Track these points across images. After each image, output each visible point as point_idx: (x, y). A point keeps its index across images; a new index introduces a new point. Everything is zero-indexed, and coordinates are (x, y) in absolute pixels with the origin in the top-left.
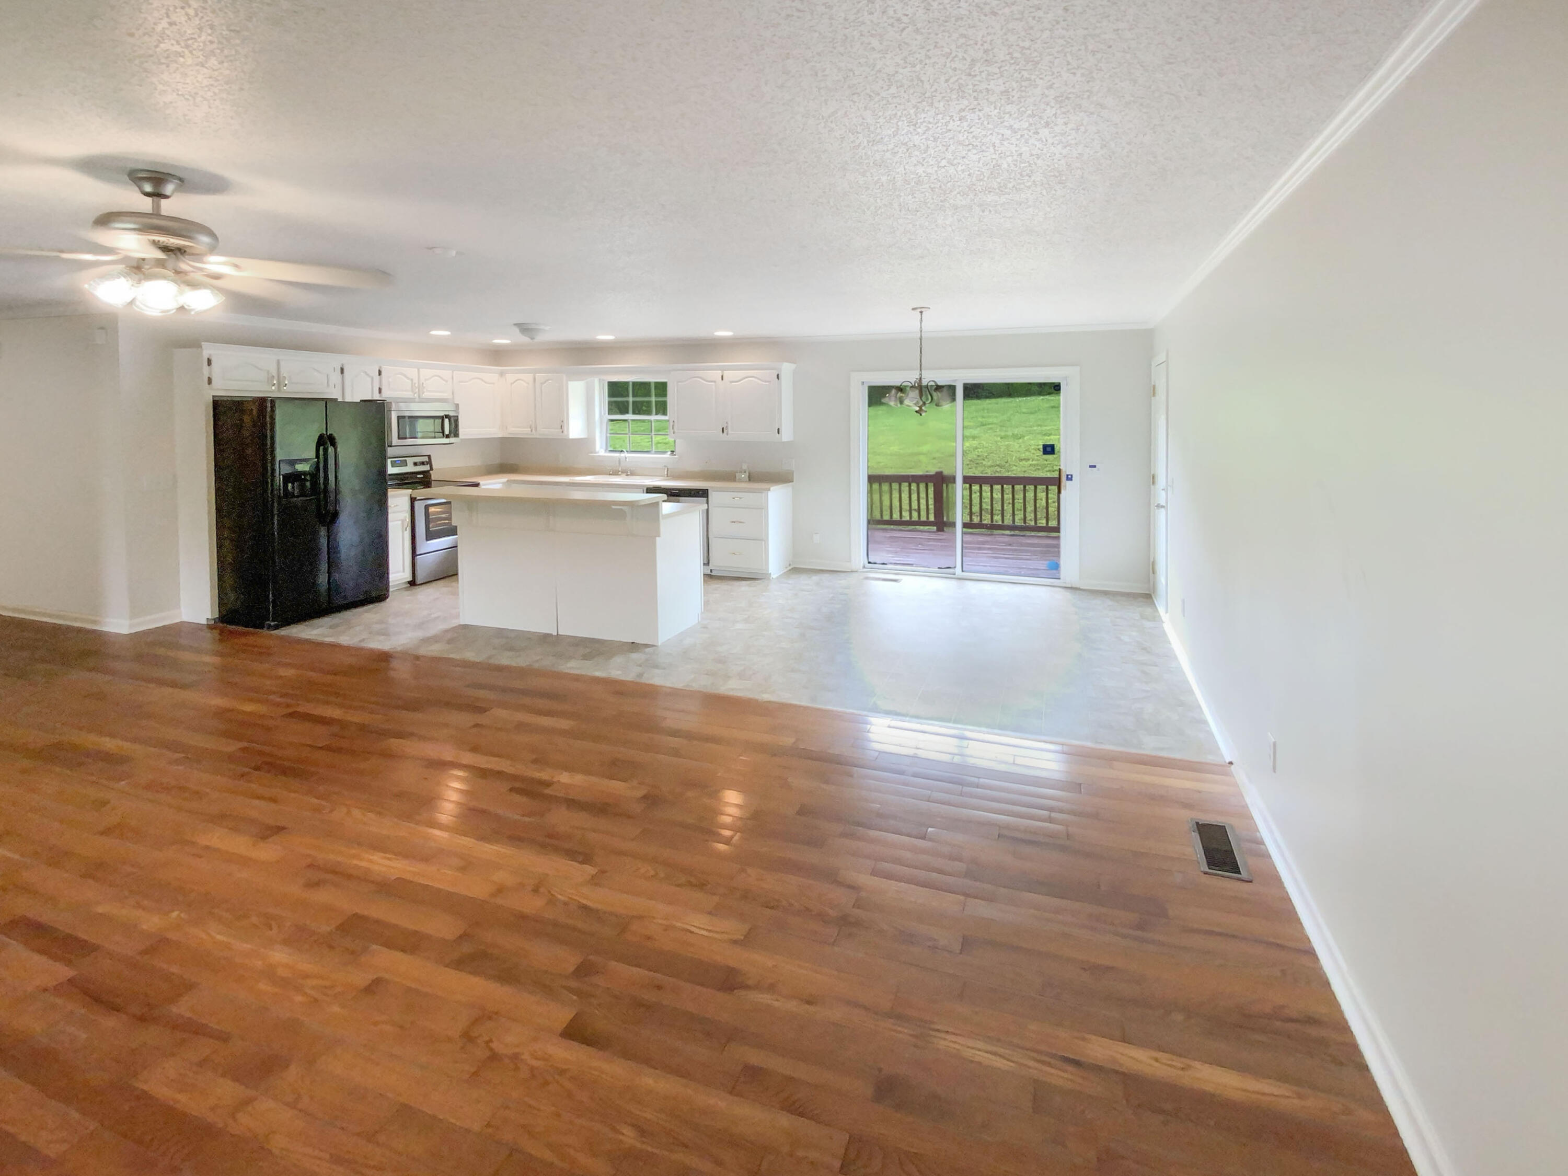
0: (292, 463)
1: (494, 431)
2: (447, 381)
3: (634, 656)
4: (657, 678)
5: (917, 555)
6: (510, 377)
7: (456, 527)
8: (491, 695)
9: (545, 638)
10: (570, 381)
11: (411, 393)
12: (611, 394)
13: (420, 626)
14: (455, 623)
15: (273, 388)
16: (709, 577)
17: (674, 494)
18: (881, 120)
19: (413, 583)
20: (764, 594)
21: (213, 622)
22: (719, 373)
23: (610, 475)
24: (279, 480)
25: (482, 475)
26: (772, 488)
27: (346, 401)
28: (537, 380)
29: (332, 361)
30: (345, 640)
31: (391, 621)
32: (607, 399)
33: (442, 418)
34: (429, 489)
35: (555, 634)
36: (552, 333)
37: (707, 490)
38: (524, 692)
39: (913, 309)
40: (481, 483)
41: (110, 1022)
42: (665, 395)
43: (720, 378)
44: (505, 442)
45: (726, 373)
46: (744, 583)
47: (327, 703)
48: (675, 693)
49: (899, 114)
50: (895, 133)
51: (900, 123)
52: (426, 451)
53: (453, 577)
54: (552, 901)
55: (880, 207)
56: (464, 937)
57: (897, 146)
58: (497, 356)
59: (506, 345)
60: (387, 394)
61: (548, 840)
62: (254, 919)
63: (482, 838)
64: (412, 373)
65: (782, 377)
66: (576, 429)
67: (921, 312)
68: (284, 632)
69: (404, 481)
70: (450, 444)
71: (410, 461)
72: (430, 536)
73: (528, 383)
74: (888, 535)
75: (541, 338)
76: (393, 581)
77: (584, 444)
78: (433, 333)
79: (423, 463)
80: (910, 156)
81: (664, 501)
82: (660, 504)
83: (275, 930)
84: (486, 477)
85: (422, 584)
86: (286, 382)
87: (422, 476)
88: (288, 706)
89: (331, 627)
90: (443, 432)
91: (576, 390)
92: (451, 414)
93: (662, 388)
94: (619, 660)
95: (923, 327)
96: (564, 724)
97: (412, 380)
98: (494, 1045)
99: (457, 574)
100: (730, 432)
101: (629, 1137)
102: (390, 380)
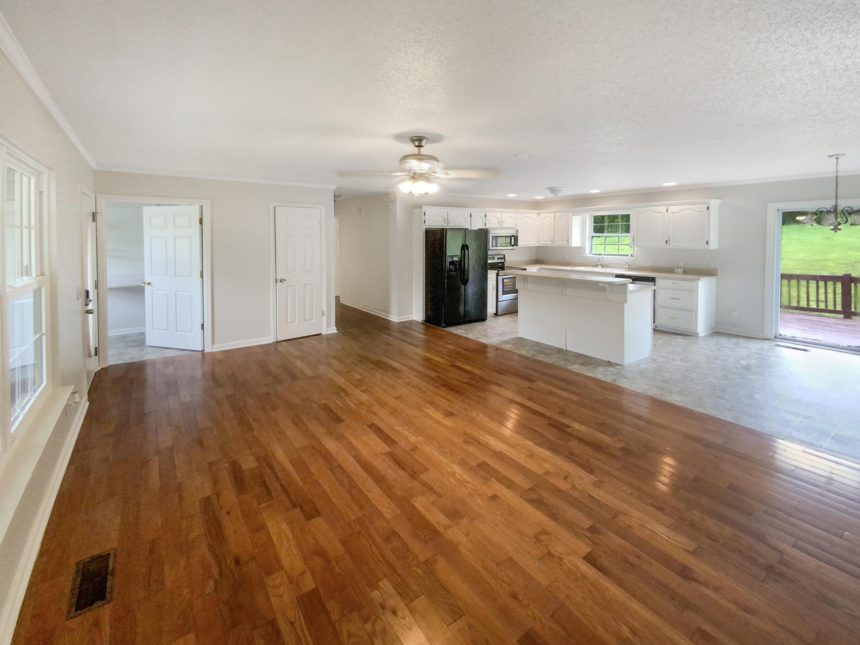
0: (452, 257)
1: (534, 243)
2: (513, 219)
3: (610, 369)
4: (624, 384)
5: (824, 334)
6: (543, 215)
7: (518, 289)
8: (536, 375)
9: (560, 350)
10: (574, 216)
11: (498, 225)
12: (595, 222)
13: (500, 335)
14: (516, 336)
15: (446, 224)
16: (656, 330)
17: (635, 279)
18: (818, 35)
19: (496, 314)
20: (695, 345)
21: (423, 321)
22: (665, 208)
23: (593, 267)
24: (448, 264)
25: (526, 265)
26: (701, 279)
27: (472, 229)
28: (556, 217)
29: (466, 212)
30: (470, 336)
31: (488, 330)
32: (593, 224)
33: (511, 237)
34: (503, 271)
35: (565, 349)
36: (567, 191)
37: (655, 278)
38: (552, 376)
39: (830, 156)
40: (527, 269)
41: (402, 473)
42: (629, 222)
43: (666, 211)
44: (539, 249)
45: (670, 208)
46: (679, 337)
47: (466, 363)
48: (636, 395)
49: (834, 28)
50: (829, 41)
51: (834, 34)
52: (503, 253)
53: (515, 314)
54: (574, 487)
55: (810, 91)
56: (532, 489)
57: (829, 49)
58: (536, 205)
59: (542, 199)
60: (488, 226)
61: (570, 455)
62: (446, 450)
63: (537, 444)
64: (498, 215)
65: (711, 208)
66: (575, 242)
67: (837, 158)
68: (447, 329)
69: (494, 266)
70: (514, 249)
71: (496, 257)
72: (504, 293)
73: (551, 218)
74: (795, 317)
75: (560, 194)
76: (489, 313)
77: (580, 249)
78: (509, 195)
79: (501, 258)
80: (840, 54)
81: (630, 283)
82: (627, 284)
83: (454, 458)
84: (529, 266)
85: (500, 315)
86: (450, 222)
87: (501, 264)
88: (452, 361)
89: (465, 330)
90: (511, 244)
91: (576, 221)
92: (515, 235)
93: (627, 217)
94: (601, 369)
95: (838, 168)
96: (575, 398)
97: (498, 219)
98: (549, 548)
99: (517, 312)
100: (671, 243)
101: (626, 632)
102: (490, 219)
